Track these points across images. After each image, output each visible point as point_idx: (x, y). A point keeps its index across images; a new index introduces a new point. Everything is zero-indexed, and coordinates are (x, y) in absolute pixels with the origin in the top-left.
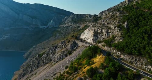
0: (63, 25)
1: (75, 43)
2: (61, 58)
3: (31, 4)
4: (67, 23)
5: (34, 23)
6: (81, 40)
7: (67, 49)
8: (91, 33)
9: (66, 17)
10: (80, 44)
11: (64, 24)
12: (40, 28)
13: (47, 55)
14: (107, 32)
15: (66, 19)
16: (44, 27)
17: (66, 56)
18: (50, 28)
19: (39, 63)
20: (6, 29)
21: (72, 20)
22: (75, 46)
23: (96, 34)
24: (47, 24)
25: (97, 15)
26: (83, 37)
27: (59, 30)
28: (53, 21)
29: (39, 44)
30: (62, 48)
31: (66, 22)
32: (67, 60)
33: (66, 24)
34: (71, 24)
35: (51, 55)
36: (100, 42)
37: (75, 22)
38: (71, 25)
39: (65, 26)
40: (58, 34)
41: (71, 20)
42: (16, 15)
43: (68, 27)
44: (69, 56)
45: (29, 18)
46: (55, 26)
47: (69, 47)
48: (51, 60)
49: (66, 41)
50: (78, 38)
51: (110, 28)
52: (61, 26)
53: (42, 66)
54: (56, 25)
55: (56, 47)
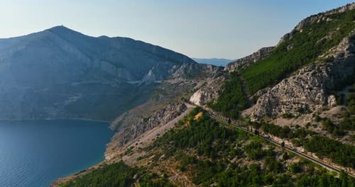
0: (169, 81)
1: (184, 105)
2: (170, 119)
3: (110, 37)
4: (177, 77)
5: (119, 76)
6: (190, 103)
7: (176, 111)
8: (199, 96)
9: (175, 67)
10: (189, 106)
11: (171, 79)
12: (130, 84)
13: (155, 118)
14: (211, 96)
15: (175, 71)
16: (137, 82)
17: (175, 117)
18: (147, 84)
19: (145, 127)
20: (74, 84)
21: (185, 72)
22: (184, 108)
23: (203, 97)
24: (142, 77)
25: (224, 68)
26: (192, 100)
27: (163, 89)
28: (153, 72)
29: (132, 110)
30: (171, 110)
31: (175, 75)
32: (176, 120)
33: (174, 79)
34: (182, 80)
35: (159, 118)
36: (204, 104)
37: (190, 76)
38: (183, 82)
39: (173, 82)
40: (161, 96)
41: (183, 73)
42: (89, 59)
43: (177, 84)
44: (178, 117)
45: (111, 66)
46: (156, 82)
47: (178, 109)
48: (159, 123)
49: (176, 104)
50: (188, 101)
51: (213, 93)
52: (165, 81)
53: (148, 130)
54: (157, 80)
55: (165, 110)
